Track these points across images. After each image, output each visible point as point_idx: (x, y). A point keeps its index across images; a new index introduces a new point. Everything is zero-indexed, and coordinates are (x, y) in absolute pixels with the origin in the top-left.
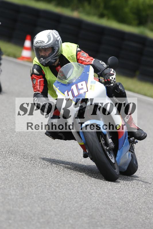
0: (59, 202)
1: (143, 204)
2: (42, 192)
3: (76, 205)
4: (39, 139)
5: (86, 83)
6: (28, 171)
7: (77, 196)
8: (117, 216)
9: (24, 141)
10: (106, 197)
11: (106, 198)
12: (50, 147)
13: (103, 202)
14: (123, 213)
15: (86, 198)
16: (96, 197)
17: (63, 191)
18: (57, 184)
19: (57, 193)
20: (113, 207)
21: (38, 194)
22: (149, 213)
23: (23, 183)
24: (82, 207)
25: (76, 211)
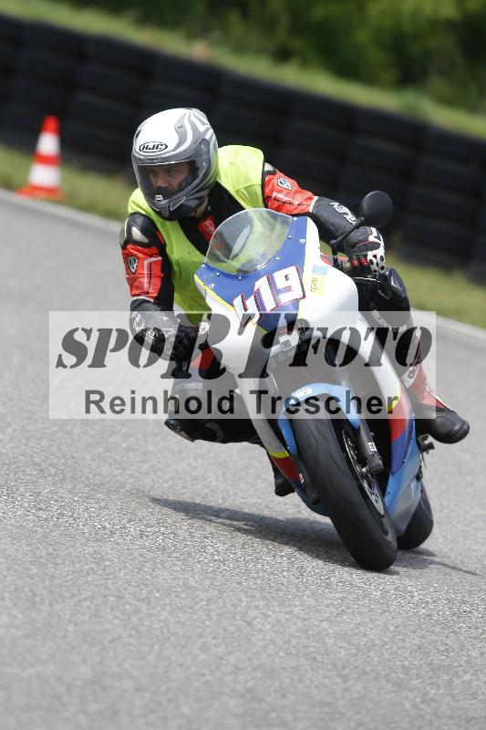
0: (147, 649)
1: (414, 654)
2: (95, 616)
3: (203, 656)
4: (86, 448)
5: (300, 272)
6: (51, 550)
7: (205, 631)
8: (332, 693)
9: (37, 453)
10: (299, 631)
11: (298, 634)
12: (121, 475)
13: (287, 650)
14: (351, 682)
15: (236, 634)
16: (266, 632)
17: (162, 612)
18: (144, 591)
19: (141, 619)
20: (319, 664)
21: (83, 622)
22: (433, 684)
23: (35, 589)
24: (221, 664)
25: (203, 675)
